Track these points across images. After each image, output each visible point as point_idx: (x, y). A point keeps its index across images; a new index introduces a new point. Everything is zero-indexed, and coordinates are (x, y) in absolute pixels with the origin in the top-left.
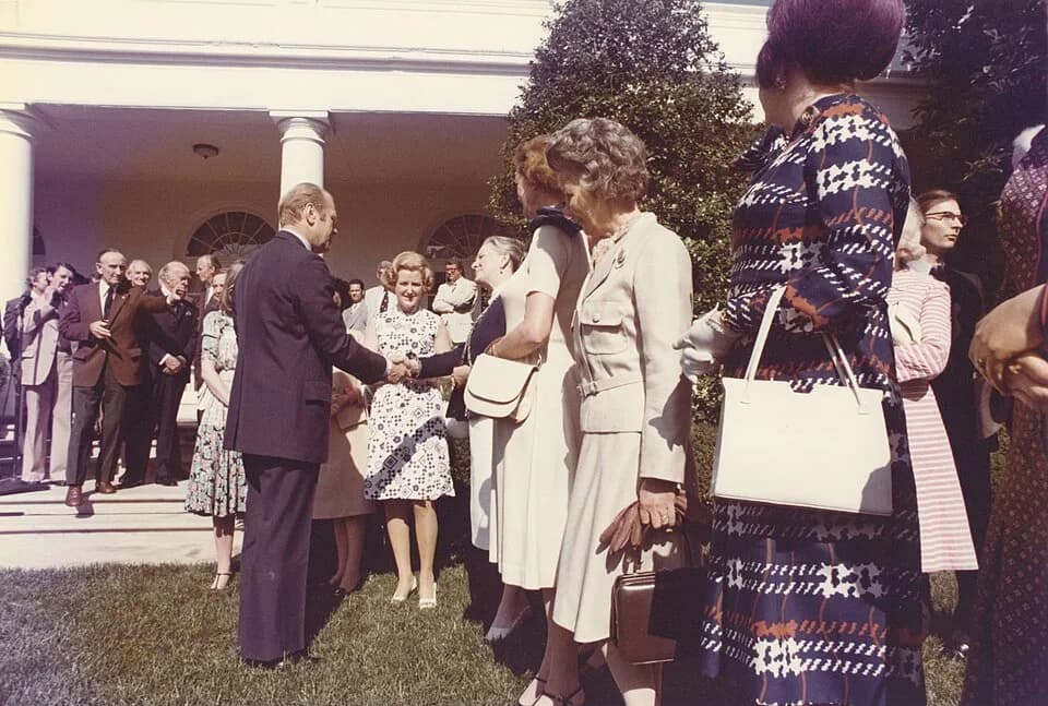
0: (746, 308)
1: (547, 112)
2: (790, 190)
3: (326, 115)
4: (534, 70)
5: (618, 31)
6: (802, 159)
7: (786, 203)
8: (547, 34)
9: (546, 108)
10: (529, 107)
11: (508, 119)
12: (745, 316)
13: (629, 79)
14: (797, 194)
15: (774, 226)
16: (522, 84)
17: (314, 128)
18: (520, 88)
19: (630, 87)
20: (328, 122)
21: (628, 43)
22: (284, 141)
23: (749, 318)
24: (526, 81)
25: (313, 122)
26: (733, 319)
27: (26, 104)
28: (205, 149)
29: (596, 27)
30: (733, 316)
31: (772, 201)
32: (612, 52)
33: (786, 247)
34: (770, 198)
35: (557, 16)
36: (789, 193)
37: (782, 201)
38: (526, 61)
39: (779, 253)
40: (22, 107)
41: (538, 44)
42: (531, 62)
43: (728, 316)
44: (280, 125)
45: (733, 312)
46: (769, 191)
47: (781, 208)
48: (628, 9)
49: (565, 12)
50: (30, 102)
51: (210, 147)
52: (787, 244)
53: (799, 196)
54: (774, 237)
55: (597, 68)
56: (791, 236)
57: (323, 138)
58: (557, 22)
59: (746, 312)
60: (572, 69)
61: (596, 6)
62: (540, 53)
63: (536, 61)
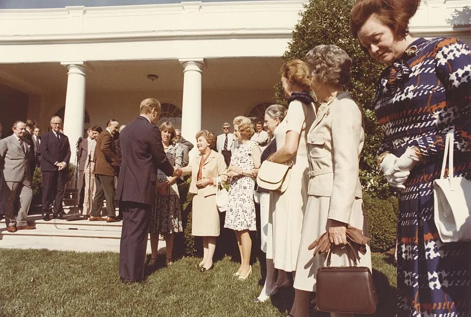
0: (433, 146)
1: (301, 53)
2: (432, 86)
3: (203, 60)
4: (294, 35)
5: (334, 15)
6: (433, 70)
7: (433, 93)
8: (301, 18)
9: (300, 51)
10: (292, 51)
11: (283, 57)
12: (433, 150)
13: (339, 37)
14: (437, 87)
15: (428, 104)
16: (289, 42)
17: (197, 65)
18: (288, 43)
19: (340, 40)
20: (203, 62)
21: (339, 19)
22: (185, 71)
23: (435, 150)
24: (291, 41)
25: (197, 63)
26: (425, 153)
27: (84, 62)
28: (152, 76)
29: (323, 13)
30: (425, 151)
31: (425, 93)
32: (331, 24)
33: (436, 114)
34: (424, 92)
35: (306, 10)
36: (433, 88)
37: (431, 92)
38: (291, 32)
39: (432, 117)
40: (82, 63)
41: (297, 23)
42: (293, 31)
43: (421, 152)
44: (183, 65)
45: (424, 149)
46: (421, 89)
47: (431, 96)
48: (339, 4)
49: (309, 7)
50: (85, 61)
51: (155, 76)
52: (436, 112)
53: (439, 88)
54: (429, 110)
55: (324, 32)
56: (437, 108)
57: (201, 70)
58: (306, 12)
59: (433, 148)
60: (313, 33)
61: (324, 4)
62: (297, 27)
63: (296, 31)
